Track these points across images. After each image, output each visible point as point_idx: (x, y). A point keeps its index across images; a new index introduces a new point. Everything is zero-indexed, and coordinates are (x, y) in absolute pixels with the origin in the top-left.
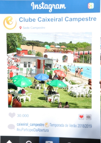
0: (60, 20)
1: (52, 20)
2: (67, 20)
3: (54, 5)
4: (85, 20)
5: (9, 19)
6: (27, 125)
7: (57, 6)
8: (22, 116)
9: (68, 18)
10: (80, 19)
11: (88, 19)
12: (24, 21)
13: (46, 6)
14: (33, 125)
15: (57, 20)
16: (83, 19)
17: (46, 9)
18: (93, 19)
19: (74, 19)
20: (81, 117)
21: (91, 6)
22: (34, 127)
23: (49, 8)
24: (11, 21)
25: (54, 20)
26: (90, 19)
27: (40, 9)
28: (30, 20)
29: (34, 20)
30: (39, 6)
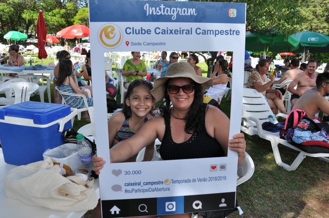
0: (189, 32)
1: (176, 32)
2: (198, 33)
3: (180, 9)
4: (225, 33)
5: (109, 30)
6: (139, 184)
7: (184, 10)
8: (131, 173)
9: (200, 29)
10: (217, 32)
11: (229, 32)
12: (133, 34)
13: (167, 10)
14: (147, 184)
15: (185, 32)
16: (221, 32)
17: (167, 14)
18: (235, 32)
19: (209, 32)
20: (214, 168)
21: (233, 13)
22: (150, 186)
23: (172, 13)
24: (112, 33)
25: (179, 33)
26: (231, 32)
27: (158, 14)
28: (142, 31)
29: (148, 32)
30: (156, 10)
